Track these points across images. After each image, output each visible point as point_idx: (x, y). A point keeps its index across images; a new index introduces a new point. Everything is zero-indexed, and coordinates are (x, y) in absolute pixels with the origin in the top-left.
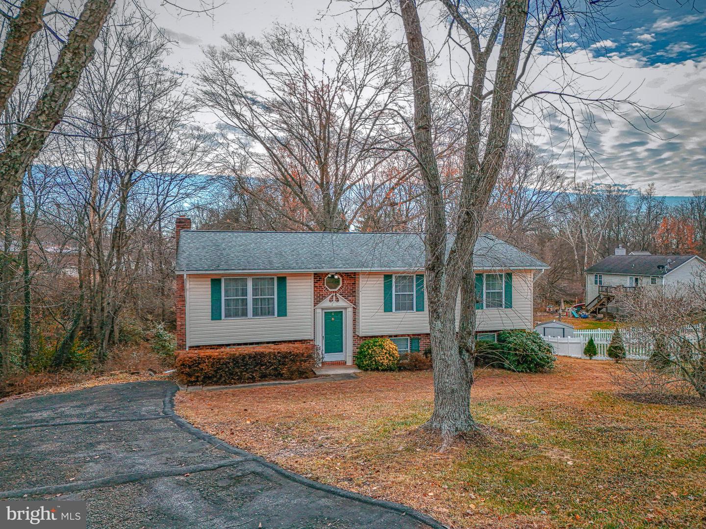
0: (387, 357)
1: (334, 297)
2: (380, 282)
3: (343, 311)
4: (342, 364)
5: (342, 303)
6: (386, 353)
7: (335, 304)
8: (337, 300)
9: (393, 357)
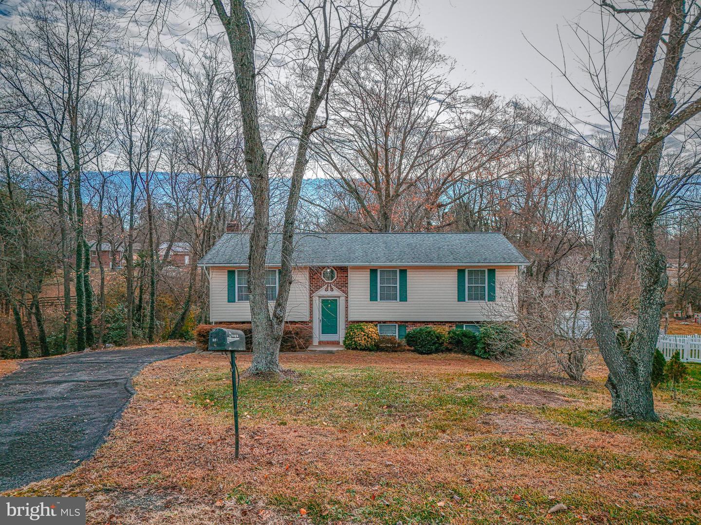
0: (365, 339)
1: (329, 287)
2: (366, 276)
3: (338, 299)
4: (337, 343)
5: (336, 292)
6: (364, 335)
7: (329, 293)
8: (332, 290)
9: (371, 339)
